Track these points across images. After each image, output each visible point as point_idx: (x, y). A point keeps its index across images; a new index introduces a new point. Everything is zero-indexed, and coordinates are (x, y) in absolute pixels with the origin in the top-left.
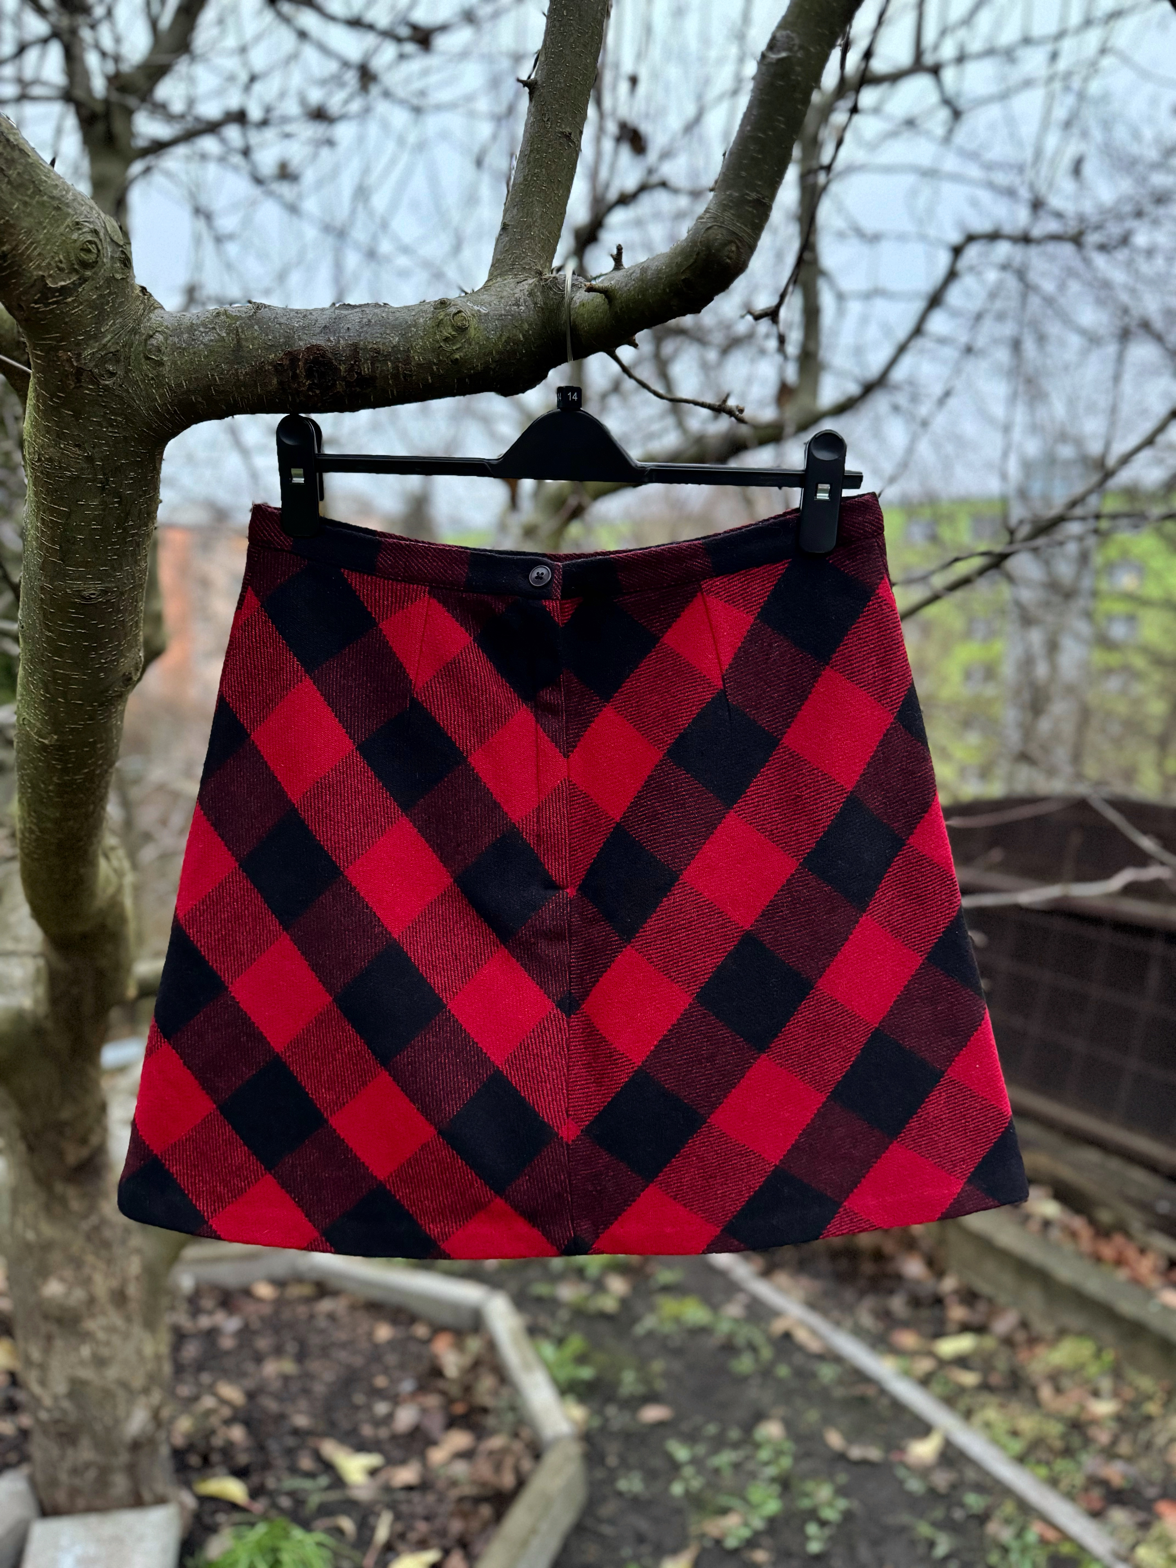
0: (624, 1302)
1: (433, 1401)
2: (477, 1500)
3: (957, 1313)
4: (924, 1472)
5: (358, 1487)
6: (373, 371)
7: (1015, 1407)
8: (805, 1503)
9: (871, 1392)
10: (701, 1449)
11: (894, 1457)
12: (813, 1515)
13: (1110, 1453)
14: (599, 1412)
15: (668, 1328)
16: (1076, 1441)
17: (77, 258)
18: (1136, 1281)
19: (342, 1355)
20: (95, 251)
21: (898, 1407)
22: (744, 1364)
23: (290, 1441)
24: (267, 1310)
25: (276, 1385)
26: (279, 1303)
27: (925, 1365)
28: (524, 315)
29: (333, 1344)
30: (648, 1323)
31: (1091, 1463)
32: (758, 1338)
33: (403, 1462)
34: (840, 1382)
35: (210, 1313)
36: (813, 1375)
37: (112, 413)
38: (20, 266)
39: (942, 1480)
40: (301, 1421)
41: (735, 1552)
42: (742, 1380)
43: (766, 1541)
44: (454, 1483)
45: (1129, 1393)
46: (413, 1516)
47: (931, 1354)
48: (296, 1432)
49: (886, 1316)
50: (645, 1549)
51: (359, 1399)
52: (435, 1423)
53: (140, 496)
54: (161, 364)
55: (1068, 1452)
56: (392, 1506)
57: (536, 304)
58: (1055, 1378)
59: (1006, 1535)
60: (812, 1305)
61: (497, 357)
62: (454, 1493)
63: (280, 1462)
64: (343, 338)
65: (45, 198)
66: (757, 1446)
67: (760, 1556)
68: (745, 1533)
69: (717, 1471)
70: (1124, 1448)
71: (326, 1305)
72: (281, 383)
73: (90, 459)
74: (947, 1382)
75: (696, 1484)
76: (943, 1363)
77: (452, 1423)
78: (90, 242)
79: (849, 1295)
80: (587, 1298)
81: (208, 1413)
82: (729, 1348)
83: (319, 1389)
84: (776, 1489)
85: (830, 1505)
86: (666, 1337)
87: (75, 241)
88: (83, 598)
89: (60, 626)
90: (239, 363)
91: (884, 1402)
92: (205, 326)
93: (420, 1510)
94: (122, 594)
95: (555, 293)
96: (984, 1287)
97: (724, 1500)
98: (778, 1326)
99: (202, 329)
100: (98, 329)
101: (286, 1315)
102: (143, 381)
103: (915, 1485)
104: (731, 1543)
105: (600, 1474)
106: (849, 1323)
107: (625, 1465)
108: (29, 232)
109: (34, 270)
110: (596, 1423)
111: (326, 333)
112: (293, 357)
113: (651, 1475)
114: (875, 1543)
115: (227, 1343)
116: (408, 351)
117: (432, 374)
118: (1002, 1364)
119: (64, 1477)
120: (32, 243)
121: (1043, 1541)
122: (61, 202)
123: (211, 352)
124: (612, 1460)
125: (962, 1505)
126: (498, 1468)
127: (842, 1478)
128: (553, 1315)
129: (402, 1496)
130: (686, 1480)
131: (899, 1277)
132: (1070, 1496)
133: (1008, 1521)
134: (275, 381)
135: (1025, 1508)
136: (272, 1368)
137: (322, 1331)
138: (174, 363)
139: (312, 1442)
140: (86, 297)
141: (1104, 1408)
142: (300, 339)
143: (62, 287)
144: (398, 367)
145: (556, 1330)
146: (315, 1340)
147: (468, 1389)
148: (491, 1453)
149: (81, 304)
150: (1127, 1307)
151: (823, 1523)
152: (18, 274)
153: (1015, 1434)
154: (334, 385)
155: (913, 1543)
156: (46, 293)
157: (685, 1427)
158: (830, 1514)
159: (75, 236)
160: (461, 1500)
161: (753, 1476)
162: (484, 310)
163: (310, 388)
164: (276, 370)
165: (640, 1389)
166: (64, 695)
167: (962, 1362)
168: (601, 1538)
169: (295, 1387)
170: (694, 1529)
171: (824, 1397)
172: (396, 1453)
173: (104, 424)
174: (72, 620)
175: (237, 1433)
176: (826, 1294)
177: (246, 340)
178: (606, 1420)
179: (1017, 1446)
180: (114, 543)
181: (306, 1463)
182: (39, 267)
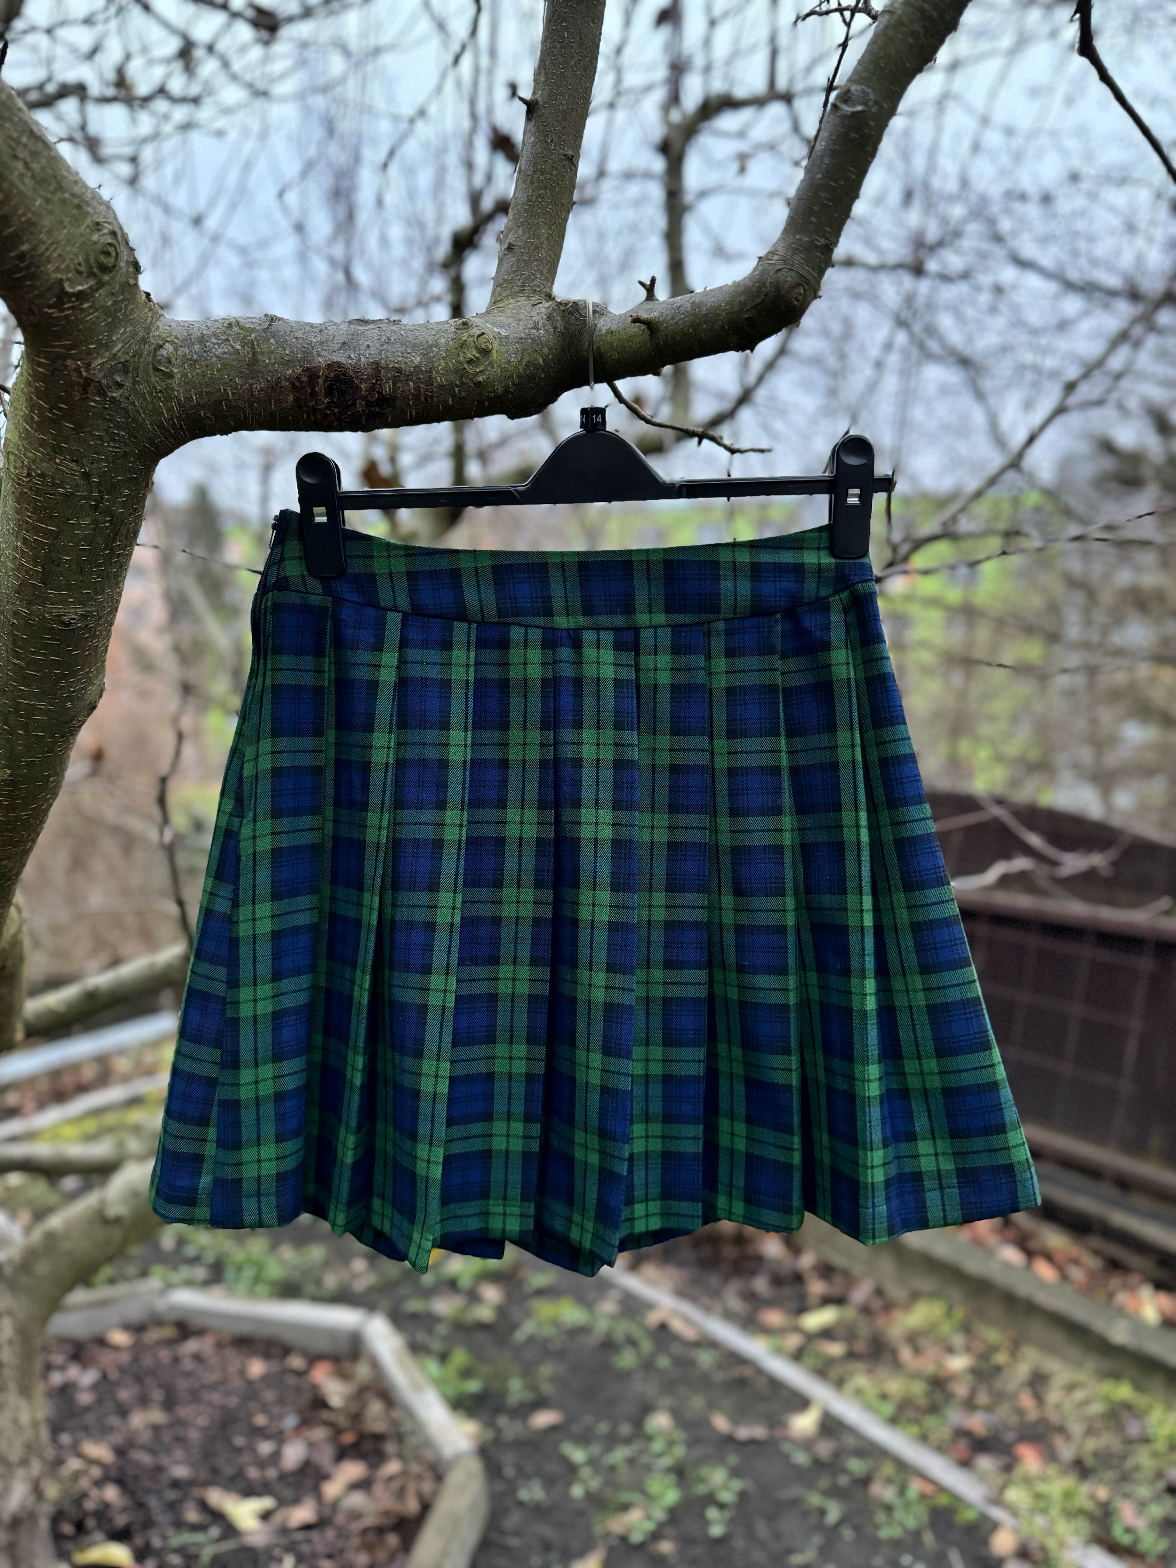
0: (501, 1311)
1: (319, 1434)
2: (380, 1531)
3: (817, 1287)
4: (807, 1444)
5: (251, 1533)
6: (394, 392)
7: (883, 1372)
8: (701, 1489)
9: (747, 1372)
10: (596, 1449)
11: (778, 1433)
12: (711, 1499)
13: (970, 1405)
14: (490, 1423)
15: (548, 1331)
16: (938, 1396)
17: (97, 261)
18: (977, 1242)
19: (216, 1397)
20: (114, 254)
21: (776, 1385)
22: (627, 1359)
23: (172, 1495)
24: (125, 1358)
25: (146, 1437)
26: (137, 1349)
27: (793, 1341)
28: (543, 339)
29: (204, 1386)
30: (526, 1329)
31: (955, 1416)
32: (637, 1333)
33: (296, 1501)
34: (720, 1366)
35: (62, 1368)
36: (692, 1363)
37: (116, 427)
38: (38, 267)
39: (824, 1449)
40: (181, 1472)
41: (641, 1547)
42: (625, 1375)
43: (670, 1531)
44: (355, 1515)
45: (979, 1347)
46: (314, 1555)
47: (797, 1329)
48: (176, 1484)
49: (750, 1297)
50: (553, 1556)
51: (239, 1441)
52: (325, 1456)
53: (130, 514)
54: (170, 376)
55: (933, 1409)
56: (291, 1548)
57: (555, 328)
58: (913, 1339)
59: (888, 1494)
60: (681, 1293)
61: (517, 381)
62: (356, 1526)
63: (163, 1518)
64: (364, 355)
65: (67, 195)
66: (649, 1439)
67: (666, 1547)
68: (649, 1526)
69: (612, 1469)
70: (983, 1398)
71: (191, 1346)
72: (297, 400)
73: (86, 476)
74: (818, 1355)
75: (595, 1484)
76: (812, 1337)
77: (342, 1454)
78: (110, 244)
79: (714, 1280)
80: (465, 1309)
81: (76, 1476)
82: (609, 1345)
83: (194, 1435)
84: (672, 1478)
85: (725, 1487)
86: (546, 1341)
87: (95, 243)
88: (63, 623)
89: (33, 653)
90: (253, 378)
91: (762, 1381)
92: (217, 337)
93: (320, 1548)
94: (100, 618)
95: (577, 319)
96: (838, 1260)
97: (625, 1496)
98: (653, 1318)
99: (214, 340)
100: (110, 337)
101: (147, 1361)
102: (150, 393)
103: (801, 1458)
104: (636, 1538)
105: (499, 1486)
106: (718, 1307)
107: (524, 1475)
108: (50, 232)
109: (52, 271)
110: (490, 1435)
111: (346, 350)
112: (312, 374)
113: (549, 1482)
114: (771, 1518)
115: (85, 1398)
116: (430, 371)
117: (454, 396)
118: (864, 1331)
120: (52, 243)
121: (923, 1497)
122: (82, 200)
123: (224, 365)
124: (509, 1471)
125: (845, 1471)
126: (401, 1493)
127: (733, 1459)
128: (430, 1331)
129: (300, 1536)
130: (585, 1482)
131: (759, 1259)
132: (940, 1449)
133: (889, 1481)
134: (291, 398)
135: (903, 1467)
136: (138, 1420)
137: (188, 1375)
138: (185, 375)
139: (196, 1492)
140: (102, 303)
141: (958, 1363)
142: (319, 355)
143: (80, 292)
144: (419, 387)
145: (437, 1345)
146: (182, 1384)
147: (356, 1417)
148: (390, 1479)
149: (97, 310)
150: (973, 1265)
151: (722, 1506)
152: (34, 276)
153: (884, 1397)
154: (354, 404)
155: (805, 1514)
156: (62, 297)
157: (576, 1429)
158: (726, 1497)
159: (95, 237)
160: (365, 1531)
161: (648, 1468)
162: (504, 333)
163: (328, 407)
164: (293, 385)
165: (529, 1396)
166: (26, 726)
167: (827, 1334)
168: (507, 1551)
169: (167, 1437)
170: (598, 1530)
171: (704, 1383)
172: (288, 1493)
173: (107, 438)
174: (46, 647)
175: (111, 1493)
176: (694, 1282)
177: (263, 354)
178: (499, 1431)
179: (888, 1409)
180: (100, 565)
181: (192, 1515)
182: (58, 269)
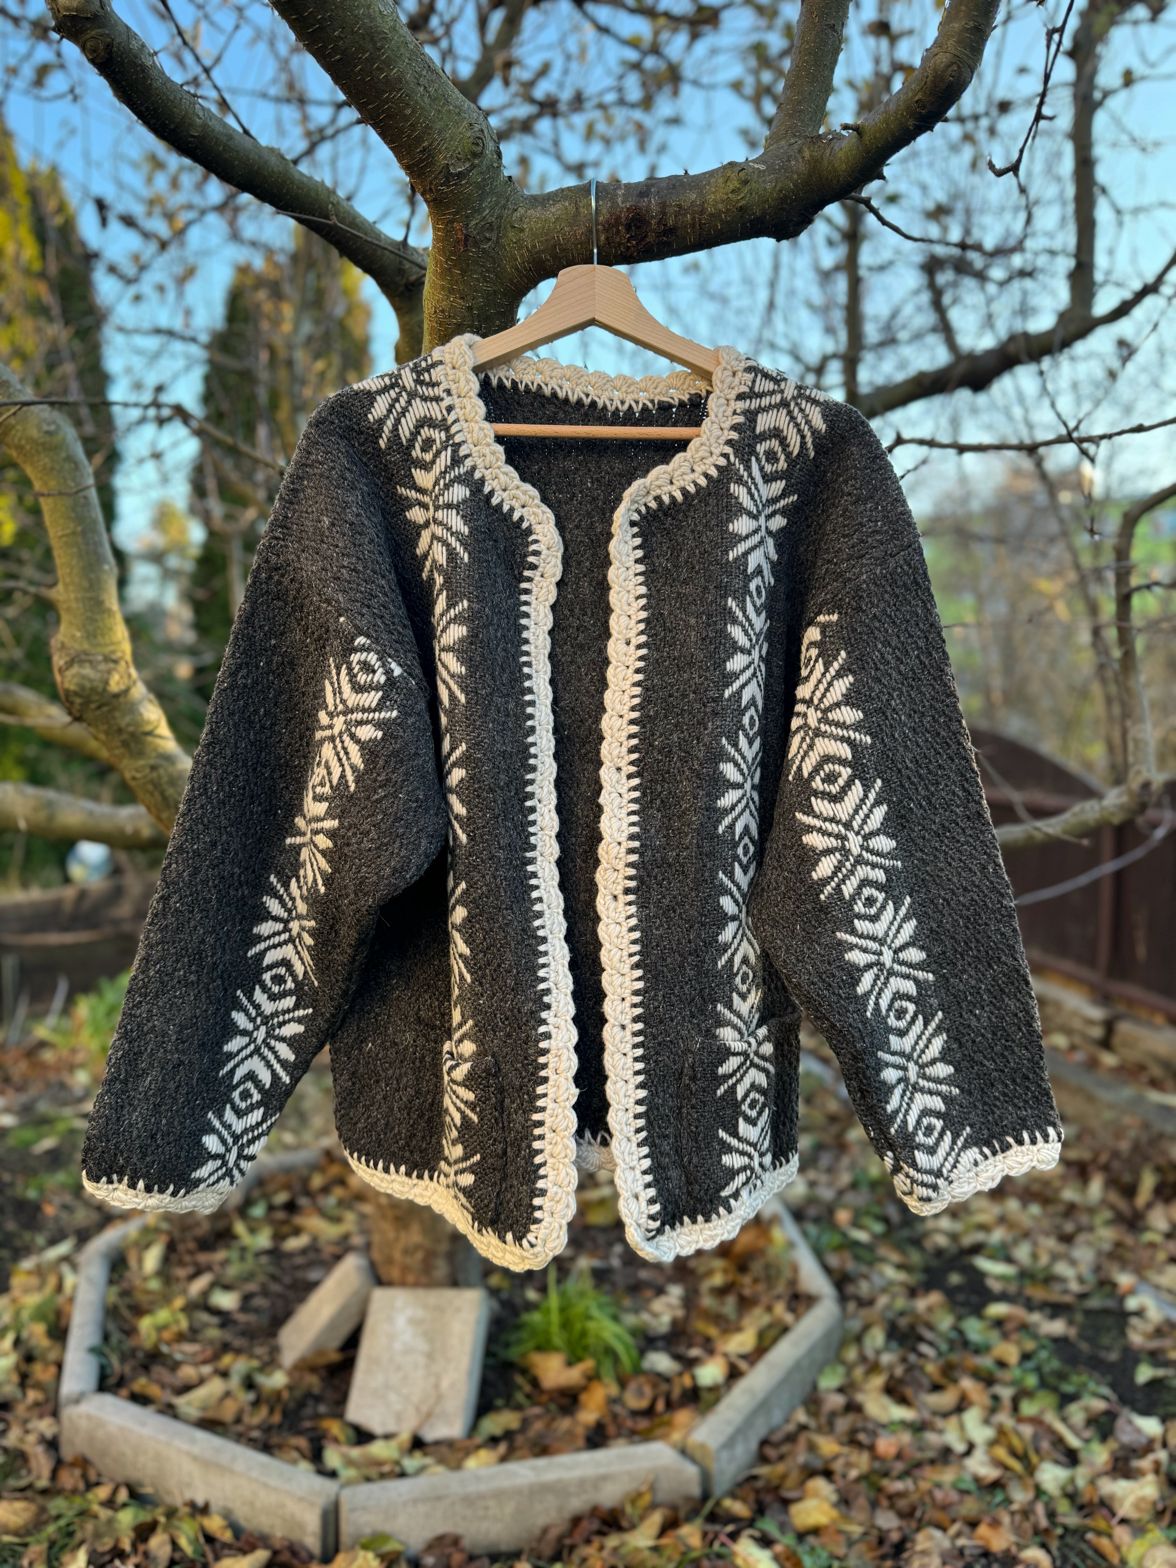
6: (677, 222)
17: (470, 150)
20: (481, 145)
28: (794, 168)
37: (488, 271)
38: (433, 156)
54: (522, 230)
57: (803, 158)
61: (772, 204)
72: (607, 239)
73: (470, 309)
78: (478, 138)
87: (470, 138)
90: (577, 226)
92: (554, 200)
99: (551, 202)
100: (481, 205)
102: (509, 245)
108: (440, 133)
109: (442, 160)
111: (641, 197)
112: (617, 217)
116: (703, 204)
117: (721, 222)
119: (397, 1255)
120: (442, 140)
123: (557, 219)
134: (603, 237)
138: (531, 229)
140: (474, 180)
142: (622, 203)
143: (460, 172)
144: (695, 218)
149: (471, 185)
152: (432, 164)
154: (647, 236)
156: (449, 176)
159: (469, 134)
162: (762, 167)
163: (629, 240)
164: (604, 228)
173: (481, 280)
177: (583, 207)
182: (445, 158)
